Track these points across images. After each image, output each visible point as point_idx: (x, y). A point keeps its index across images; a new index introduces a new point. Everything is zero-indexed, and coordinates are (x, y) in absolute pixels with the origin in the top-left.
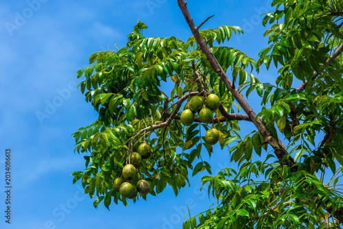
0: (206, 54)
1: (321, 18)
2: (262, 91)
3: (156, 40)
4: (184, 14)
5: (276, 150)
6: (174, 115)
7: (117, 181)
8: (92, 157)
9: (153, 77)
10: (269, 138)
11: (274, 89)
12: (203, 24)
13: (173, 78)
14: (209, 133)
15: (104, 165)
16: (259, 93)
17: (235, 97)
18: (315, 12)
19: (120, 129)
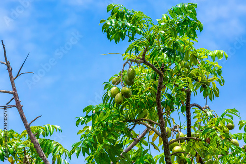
0: (34, 143)
1: (118, 123)
4: (20, 114)
12: (33, 121)
13: (9, 159)
18: (114, 119)
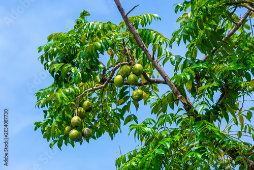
0: (133, 34)
1: (218, 7)
2: (174, 62)
3: (96, 23)
4: (117, 4)
5: (185, 105)
6: (109, 80)
7: (67, 128)
8: (49, 111)
9: (94, 51)
10: (180, 96)
11: (183, 60)
12: (130, 11)
13: (109, 51)
14: (135, 92)
15: (57, 117)
16: (172, 63)
17: (155, 66)
18: (214, 3)
19: (69, 90)
